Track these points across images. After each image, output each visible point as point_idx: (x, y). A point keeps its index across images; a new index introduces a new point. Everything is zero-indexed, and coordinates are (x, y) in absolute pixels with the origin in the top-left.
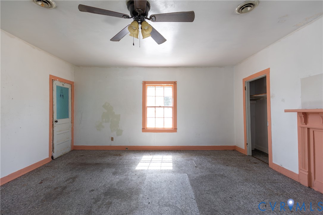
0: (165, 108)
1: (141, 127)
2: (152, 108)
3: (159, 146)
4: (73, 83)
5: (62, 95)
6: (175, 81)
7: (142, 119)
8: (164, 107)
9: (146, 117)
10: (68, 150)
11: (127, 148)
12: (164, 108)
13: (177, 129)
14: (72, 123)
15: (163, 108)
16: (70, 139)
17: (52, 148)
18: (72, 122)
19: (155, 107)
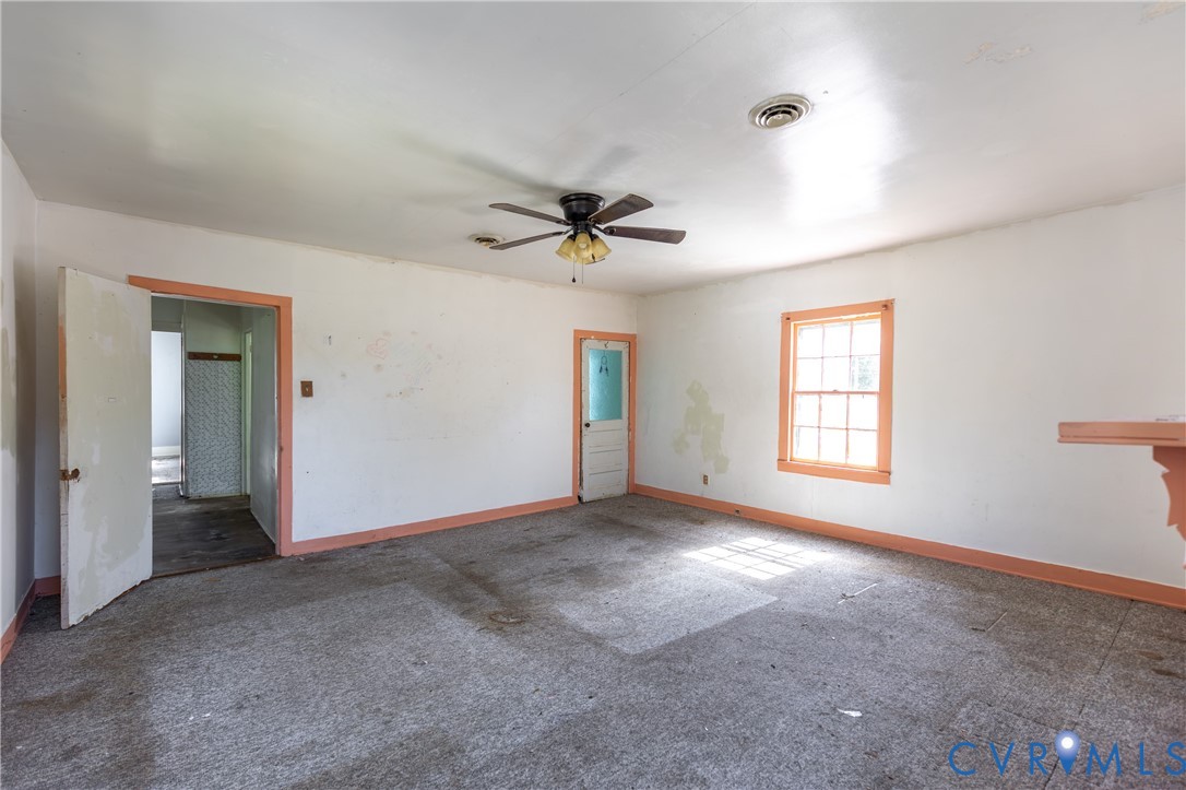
0: (851, 396)
1: (776, 456)
2: (811, 397)
3: (828, 521)
4: (634, 336)
5: (604, 368)
6: (887, 301)
7: (778, 431)
8: (848, 393)
9: (792, 426)
10: (621, 490)
11: (738, 511)
12: (848, 397)
13: (890, 473)
14: (629, 430)
15: (845, 396)
16: (625, 466)
17: (579, 479)
18: (631, 428)
19: (819, 393)
